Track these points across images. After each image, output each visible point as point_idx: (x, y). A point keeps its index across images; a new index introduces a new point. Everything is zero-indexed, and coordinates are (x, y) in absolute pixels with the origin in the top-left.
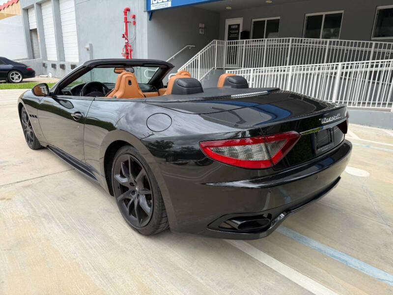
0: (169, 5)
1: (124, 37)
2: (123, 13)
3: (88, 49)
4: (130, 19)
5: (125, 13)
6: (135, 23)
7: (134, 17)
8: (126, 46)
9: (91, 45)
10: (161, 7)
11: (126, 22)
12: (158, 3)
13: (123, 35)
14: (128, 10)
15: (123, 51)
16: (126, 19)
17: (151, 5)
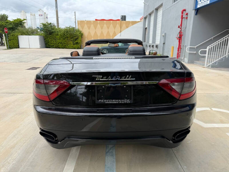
0: (208, 2)
1: (179, 27)
2: (181, 13)
3: (163, 36)
4: (184, 16)
5: (182, 13)
6: (187, 18)
7: (187, 14)
8: (180, 33)
9: (165, 34)
10: (204, 5)
11: (182, 18)
12: (202, 3)
13: (179, 26)
14: (185, 10)
15: (177, 36)
16: (182, 16)
17: (198, 5)
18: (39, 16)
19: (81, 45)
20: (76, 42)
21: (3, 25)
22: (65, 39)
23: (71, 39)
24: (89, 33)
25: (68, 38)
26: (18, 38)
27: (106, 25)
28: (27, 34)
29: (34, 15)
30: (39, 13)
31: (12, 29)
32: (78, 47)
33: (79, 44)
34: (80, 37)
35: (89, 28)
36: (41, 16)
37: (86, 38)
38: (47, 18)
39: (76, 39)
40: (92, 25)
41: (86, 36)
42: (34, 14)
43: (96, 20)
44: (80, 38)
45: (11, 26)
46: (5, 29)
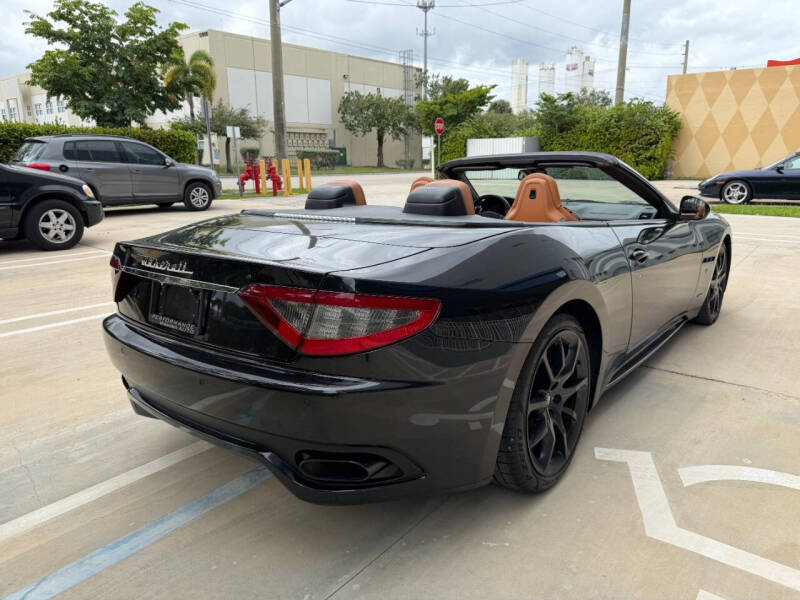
18: (568, 69)
19: (665, 165)
20: (648, 155)
21: (432, 111)
22: (607, 146)
23: (630, 146)
24: (710, 118)
25: (619, 140)
26: (465, 146)
27: (792, 81)
28: (495, 134)
29: (553, 69)
30: (570, 60)
31: (456, 120)
32: (654, 174)
33: (659, 162)
34: (667, 135)
35: (712, 100)
36: (574, 69)
37: (694, 140)
38: (591, 74)
39: (651, 144)
40: (727, 86)
41: (694, 133)
42: (550, 66)
43: (772, 63)
44: (665, 139)
45: (453, 112)
46: (439, 122)
